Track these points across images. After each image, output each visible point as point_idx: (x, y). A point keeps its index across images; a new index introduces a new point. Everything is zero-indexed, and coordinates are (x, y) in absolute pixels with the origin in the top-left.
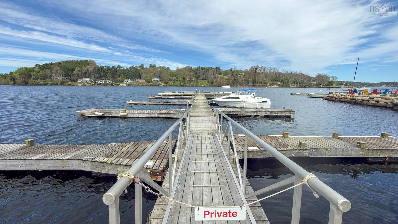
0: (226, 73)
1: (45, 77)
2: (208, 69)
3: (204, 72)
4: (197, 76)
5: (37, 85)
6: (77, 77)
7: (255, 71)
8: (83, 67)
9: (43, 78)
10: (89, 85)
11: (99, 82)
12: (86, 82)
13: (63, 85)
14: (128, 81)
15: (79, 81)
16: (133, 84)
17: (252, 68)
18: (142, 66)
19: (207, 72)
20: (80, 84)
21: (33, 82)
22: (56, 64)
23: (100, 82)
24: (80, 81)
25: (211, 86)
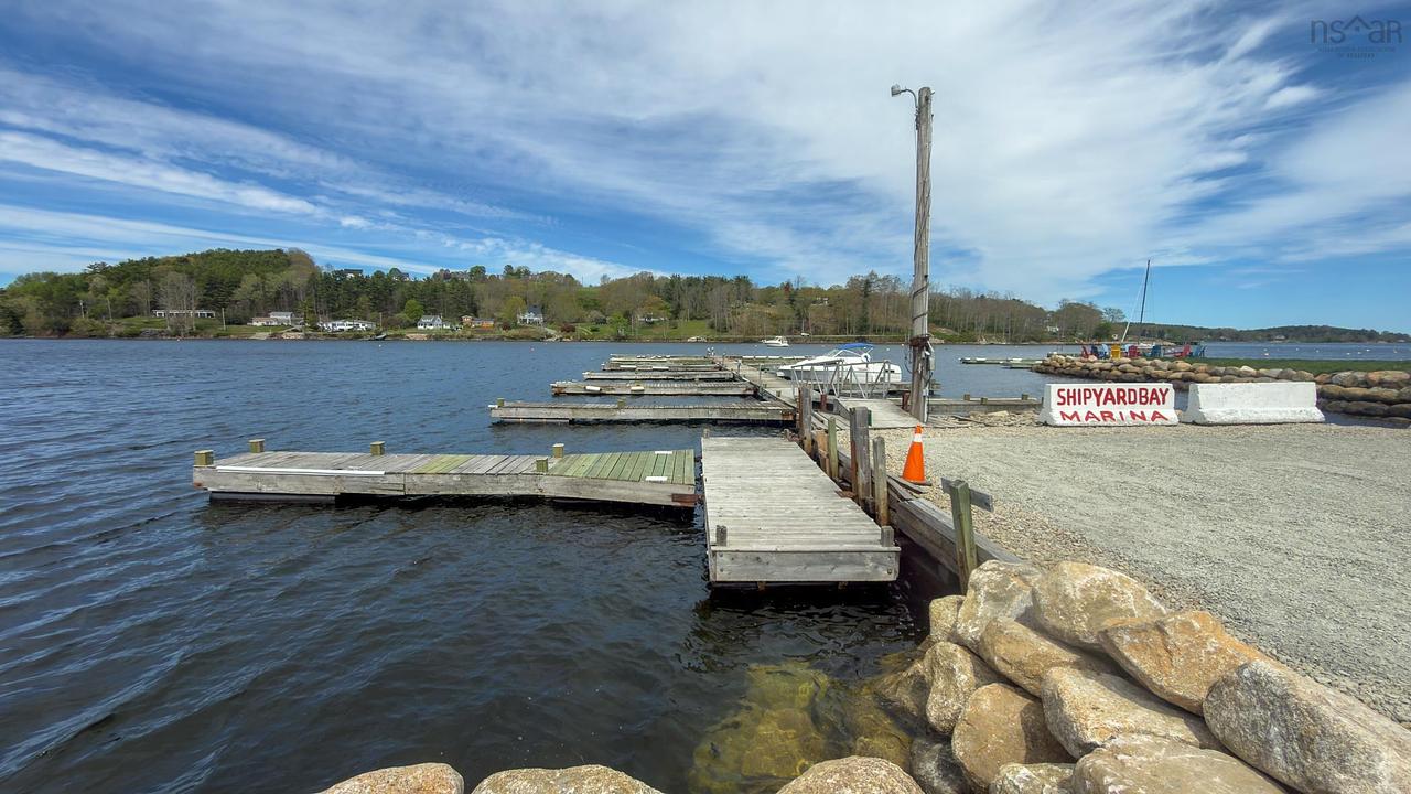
0: (769, 296)
1: (129, 310)
2: (709, 283)
3: (698, 292)
4: (671, 306)
5: (102, 337)
6: (248, 311)
7: (863, 290)
8: (269, 275)
9: (120, 313)
10: (293, 335)
11: (330, 325)
12: (283, 327)
13: (198, 337)
14: (433, 324)
15: (255, 324)
16: (451, 333)
17: (853, 281)
18: (478, 272)
19: (708, 294)
20: (263, 335)
21: (90, 327)
22: (167, 261)
23: (334, 325)
24: (260, 324)
25: (719, 341)
